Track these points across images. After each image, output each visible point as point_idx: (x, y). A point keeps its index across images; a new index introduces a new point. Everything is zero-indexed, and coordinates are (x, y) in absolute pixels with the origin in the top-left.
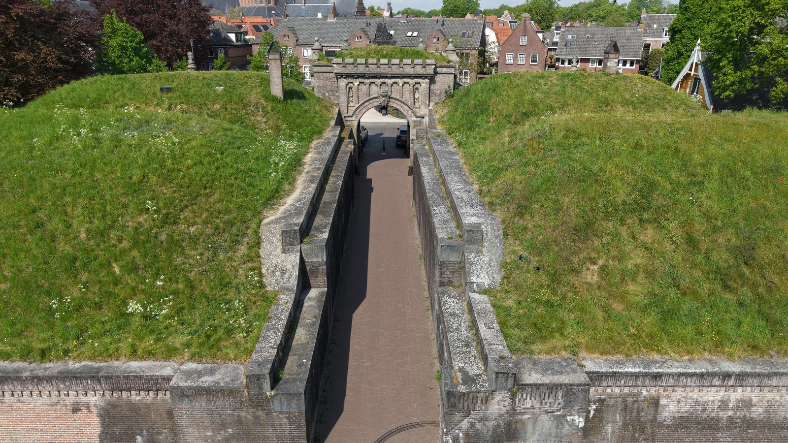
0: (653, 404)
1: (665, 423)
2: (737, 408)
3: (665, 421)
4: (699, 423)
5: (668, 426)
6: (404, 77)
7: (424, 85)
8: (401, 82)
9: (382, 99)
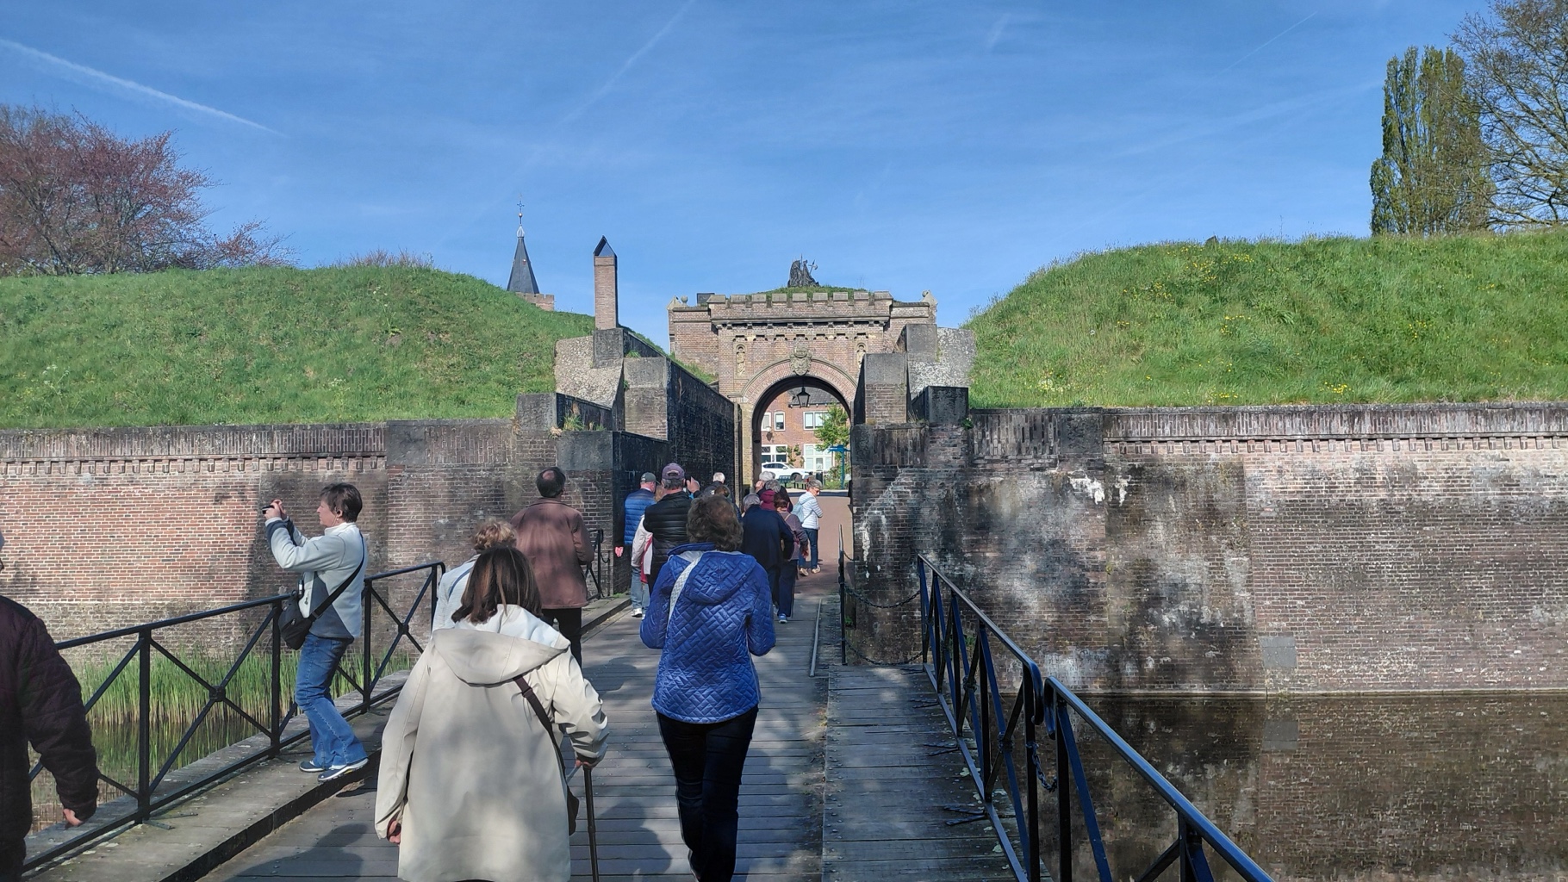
0: (1234, 477)
1: (1262, 514)
2: (1391, 483)
3: (1263, 510)
4: (1327, 514)
5: (1269, 521)
6: (836, 323)
7: (874, 336)
8: (831, 332)
9: (797, 363)
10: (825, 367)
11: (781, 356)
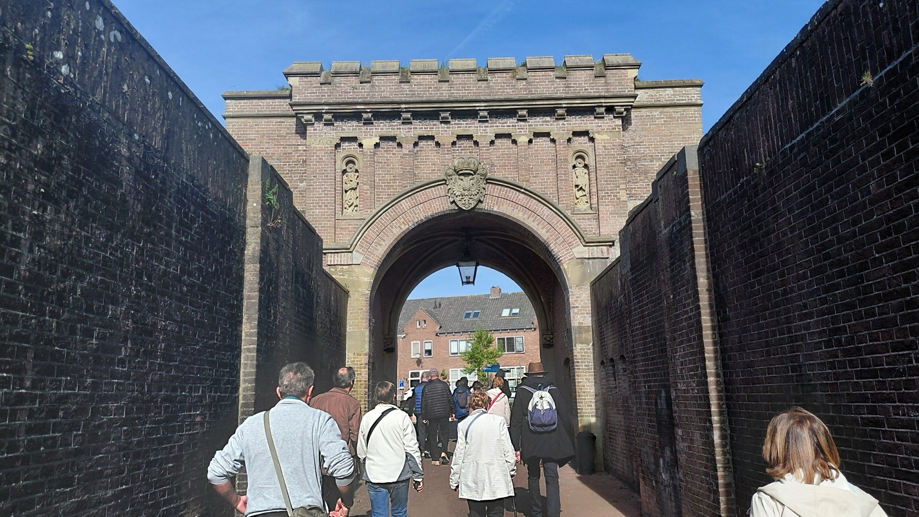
6: (534, 112)
7: (606, 137)
8: (522, 130)
9: (459, 185)
10: (512, 194)
11: (427, 173)
